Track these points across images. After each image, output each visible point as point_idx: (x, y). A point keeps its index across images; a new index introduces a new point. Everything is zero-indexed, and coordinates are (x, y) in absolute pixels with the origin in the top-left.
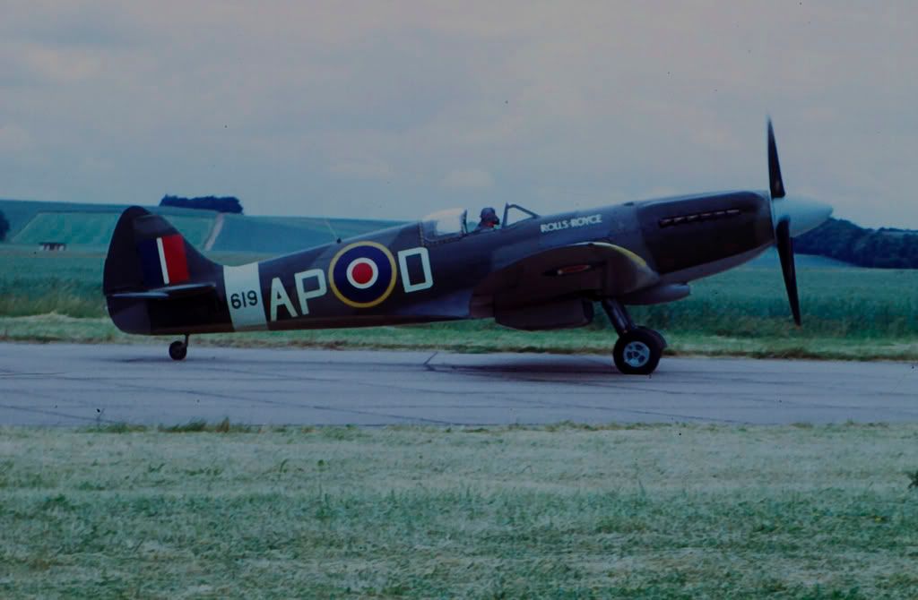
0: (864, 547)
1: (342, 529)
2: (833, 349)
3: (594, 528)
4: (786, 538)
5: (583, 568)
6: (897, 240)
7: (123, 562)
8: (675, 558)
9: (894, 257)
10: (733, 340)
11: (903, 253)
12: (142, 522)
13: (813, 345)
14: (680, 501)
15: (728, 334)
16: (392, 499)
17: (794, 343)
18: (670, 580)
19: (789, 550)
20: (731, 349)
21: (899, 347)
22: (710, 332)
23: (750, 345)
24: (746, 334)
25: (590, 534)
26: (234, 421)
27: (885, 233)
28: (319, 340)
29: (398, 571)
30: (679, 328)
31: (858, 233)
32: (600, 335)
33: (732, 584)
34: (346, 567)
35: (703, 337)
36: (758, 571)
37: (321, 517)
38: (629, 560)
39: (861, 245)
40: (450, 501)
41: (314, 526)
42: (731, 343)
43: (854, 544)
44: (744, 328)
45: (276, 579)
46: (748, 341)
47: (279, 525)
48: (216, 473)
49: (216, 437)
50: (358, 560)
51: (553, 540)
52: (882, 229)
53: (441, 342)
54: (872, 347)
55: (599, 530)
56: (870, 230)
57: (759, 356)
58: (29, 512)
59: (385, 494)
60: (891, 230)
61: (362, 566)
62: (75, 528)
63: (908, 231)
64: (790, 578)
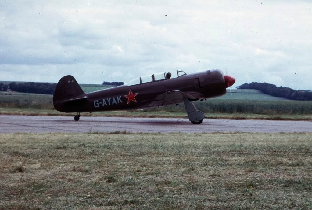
0: (304, 155)
1: (161, 151)
2: (288, 117)
3: (230, 151)
4: (282, 154)
5: (227, 159)
6: (303, 93)
7: (102, 157)
8: (252, 157)
9: (302, 98)
10: (261, 115)
11: (305, 96)
12: (106, 149)
13: (283, 116)
14: (252, 146)
15: (259, 114)
16: (173, 145)
17: (277, 116)
18: (251, 162)
19: (284, 156)
20: (260, 117)
21: (306, 117)
22: (254, 113)
23: (265, 116)
24: (264, 114)
25: (228, 152)
26: (127, 131)
27: (300, 91)
28: (148, 115)
29: (177, 159)
30: (246, 112)
31: (292, 91)
32: (224, 114)
33: (269, 163)
34: (163, 159)
35: (252, 115)
36: (276, 160)
37: (155, 149)
38: (240, 158)
39: (293, 94)
40: (189, 146)
41: (153, 151)
42: (260, 116)
43: (301, 155)
44: (263, 112)
45: (144, 161)
46: (265, 115)
47: (144, 150)
48: (124, 140)
49: (122, 135)
50: (166, 157)
51: (219, 154)
52: (299, 90)
53: (181, 116)
54: (299, 117)
55: (231, 151)
56: (296, 90)
57: (268, 119)
58: (75, 147)
59: (171, 144)
60: (302, 90)
61: (168, 158)
62: (88, 151)
63: (306, 90)
64: (285, 161)
